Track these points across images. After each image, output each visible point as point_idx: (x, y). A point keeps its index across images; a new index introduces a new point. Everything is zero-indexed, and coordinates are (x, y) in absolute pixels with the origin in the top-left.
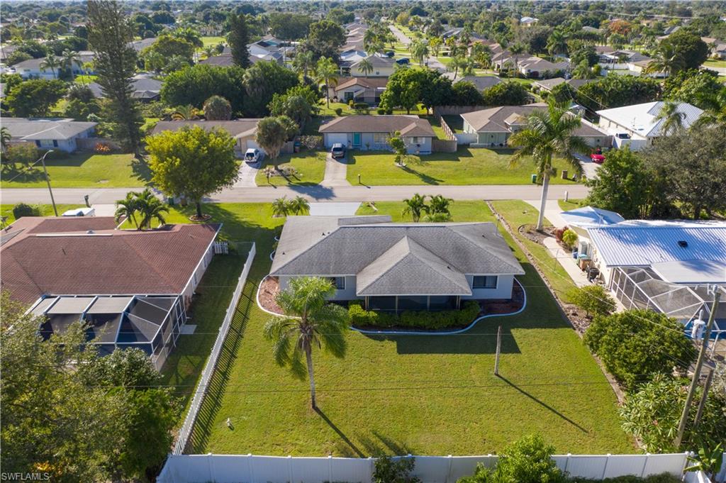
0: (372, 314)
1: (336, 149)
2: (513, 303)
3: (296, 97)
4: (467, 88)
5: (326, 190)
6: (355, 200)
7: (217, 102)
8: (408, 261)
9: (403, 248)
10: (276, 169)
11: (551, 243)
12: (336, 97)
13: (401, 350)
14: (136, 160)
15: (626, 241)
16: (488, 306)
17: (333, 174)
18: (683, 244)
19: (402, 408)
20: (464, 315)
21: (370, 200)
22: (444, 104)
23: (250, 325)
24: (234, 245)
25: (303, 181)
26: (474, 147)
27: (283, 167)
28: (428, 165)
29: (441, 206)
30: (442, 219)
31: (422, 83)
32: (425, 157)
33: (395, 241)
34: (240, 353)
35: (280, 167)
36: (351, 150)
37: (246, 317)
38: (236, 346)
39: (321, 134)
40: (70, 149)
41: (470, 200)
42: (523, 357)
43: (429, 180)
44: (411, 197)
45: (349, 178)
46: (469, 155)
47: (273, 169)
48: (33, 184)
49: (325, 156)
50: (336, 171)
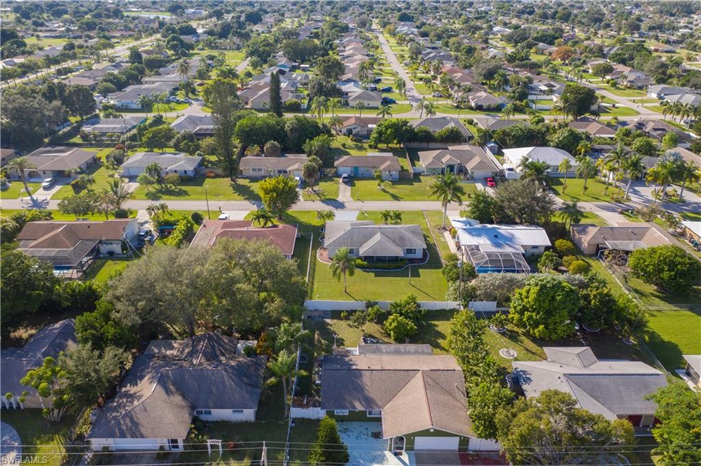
0: (365, 263)
1: (344, 178)
2: (422, 260)
3: (320, 143)
4: (425, 131)
5: (340, 203)
6: (356, 210)
7: (273, 144)
8: (379, 242)
9: (378, 237)
10: (312, 189)
11: (447, 234)
12: (341, 131)
13: (376, 276)
14: (232, 183)
15: (473, 235)
16: (412, 261)
17: (344, 193)
18: (496, 236)
19: (375, 293)
20: (400, 264)
21: (363, 210)
22: (410, 142)
23: (317, 267)
24: (303, 234)
25: (327, 197)
26: (423, 176)
27: (316, 188)
28: (396, 188)
29: (398, 216)
30: (397, 223)
31: (396, 129)
32: (395, 182)
33: (375, 234)
34: (316, 276)
35: (314, 188)
36: (353, 177)
37: (315, 264)
38: (314, 274)
39: (336, 167)
40: (191, 174)
41: (415, 210)
42: (421, 278)
43: (396, 198)
44: (383, 210)
45: (352, 196)
46: (420, 181)
47: (310, 190)
48: (183, 198)
49: (338, 181)
50: (345, 191)
